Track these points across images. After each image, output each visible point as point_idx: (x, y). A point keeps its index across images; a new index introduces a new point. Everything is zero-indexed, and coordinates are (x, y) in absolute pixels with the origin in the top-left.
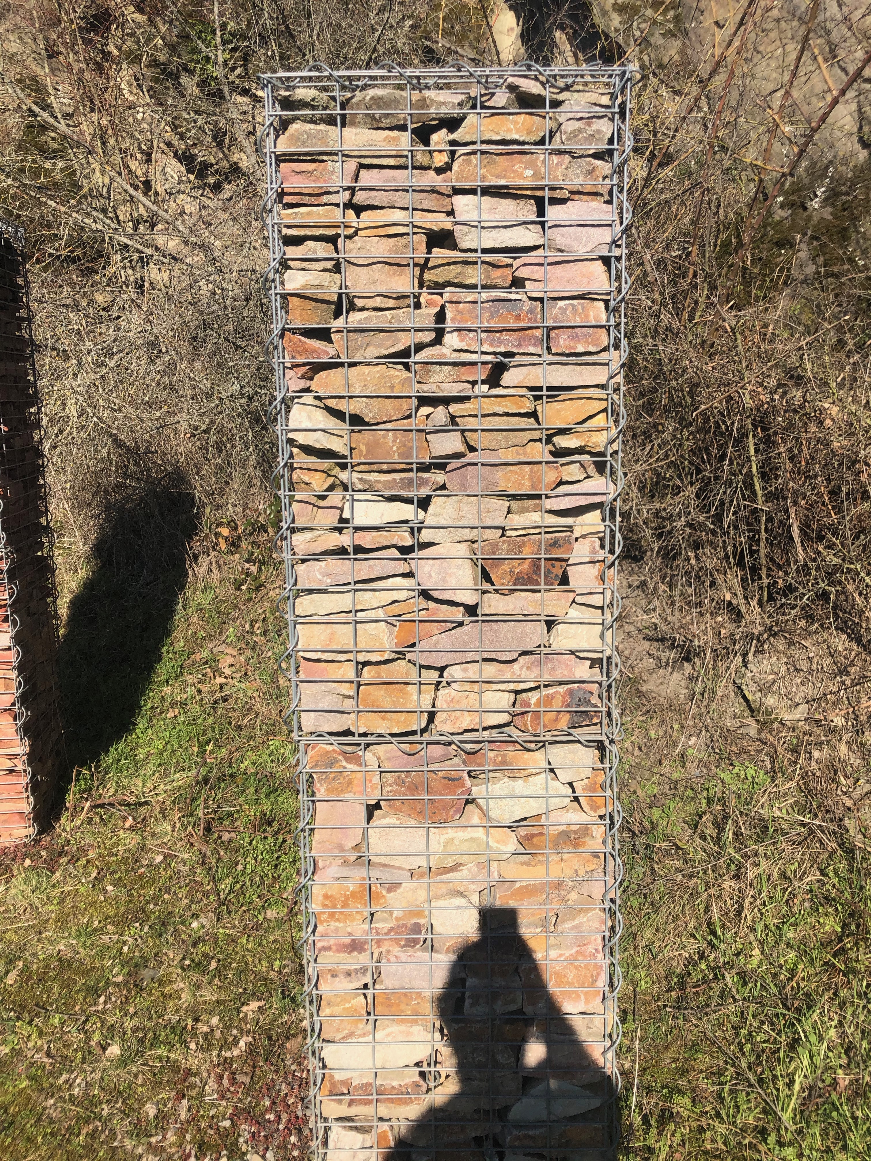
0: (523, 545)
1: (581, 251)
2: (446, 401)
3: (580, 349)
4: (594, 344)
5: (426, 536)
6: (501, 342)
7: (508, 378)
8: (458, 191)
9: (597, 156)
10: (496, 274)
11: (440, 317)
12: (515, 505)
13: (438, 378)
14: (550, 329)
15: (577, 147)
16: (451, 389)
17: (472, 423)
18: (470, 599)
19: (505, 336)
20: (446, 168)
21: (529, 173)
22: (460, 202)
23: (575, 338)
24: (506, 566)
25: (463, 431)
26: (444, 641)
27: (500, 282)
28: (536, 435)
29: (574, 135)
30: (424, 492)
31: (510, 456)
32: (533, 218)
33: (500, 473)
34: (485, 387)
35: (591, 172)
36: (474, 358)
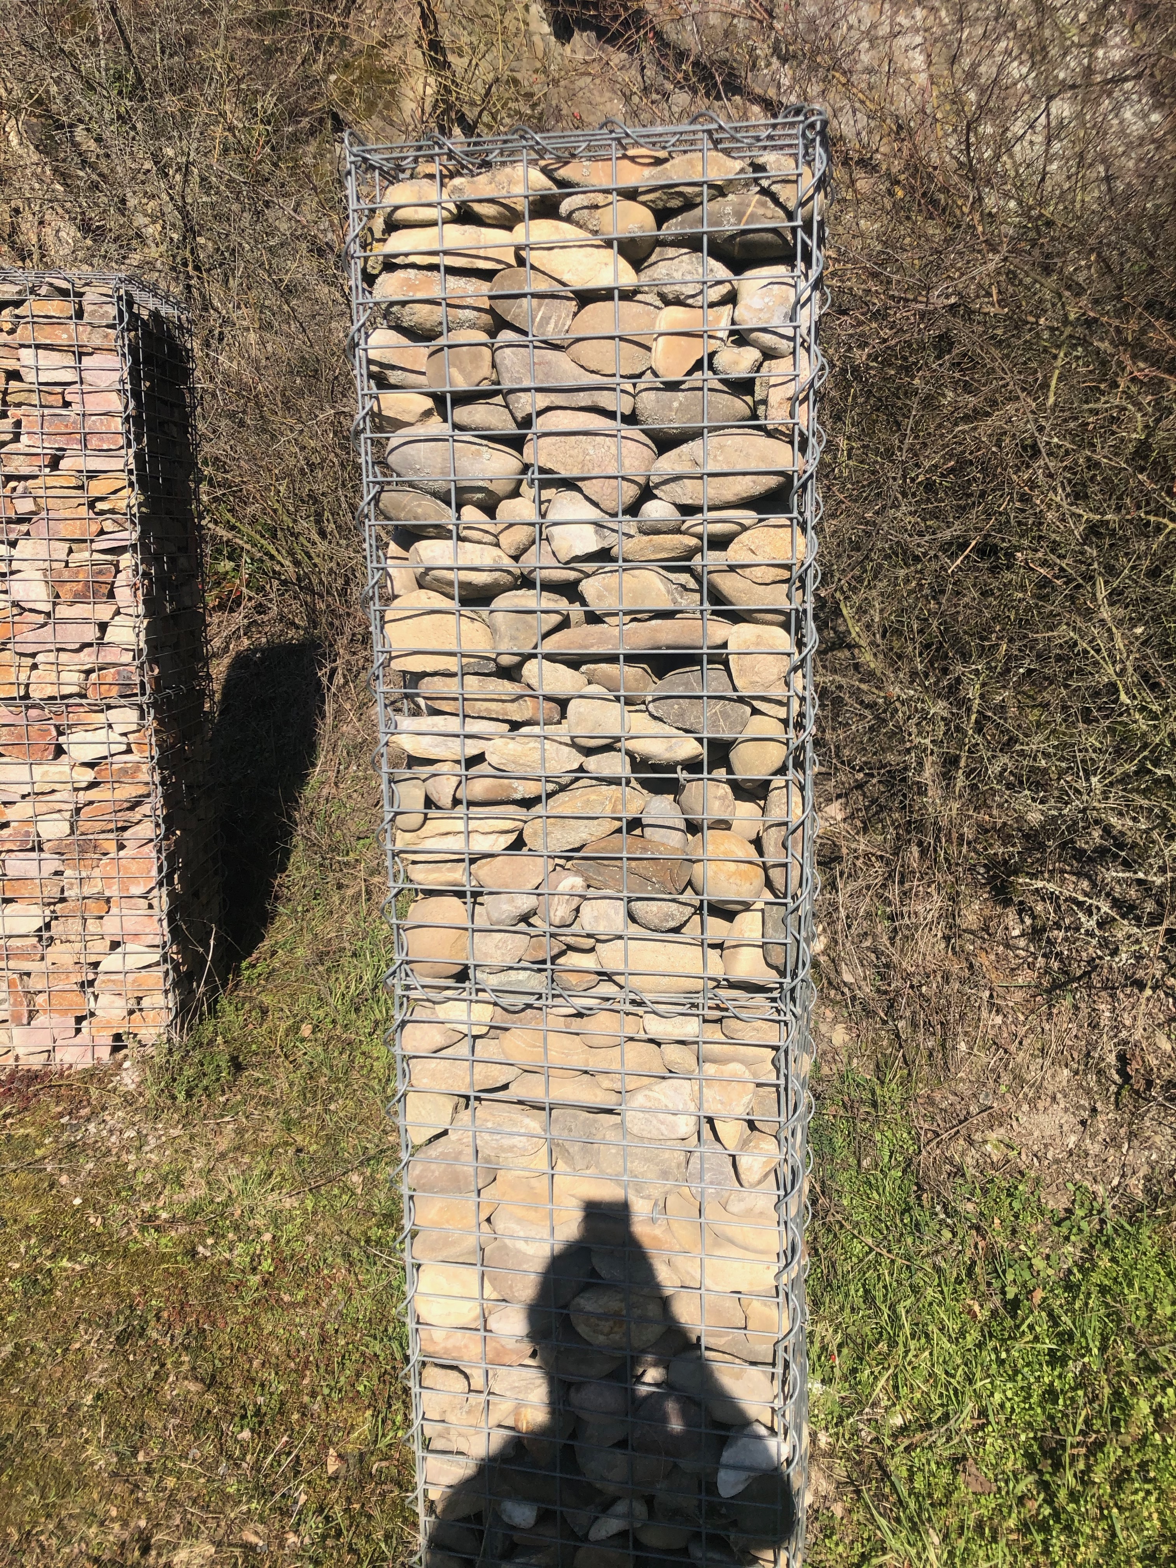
0: (78, 573)
1: (103, 385)
2: (26, 478)
3: (105, 447)
4: (115, 444)
5: (15, 565)
6: (56, 441)
7: (63, 464)
8: (22, 346)
9: (108, 326)
10: (51, 398)
11: (18, 424)
12: (74, 546)
13: (17, 463)
14: (86, 434)
15: (96, 322)
16: (25, 471)
17: (41, 492)
18: (47, 607)
19: (58, 438)
20: (12, 332)
21: (65, 336)
22: (23, 352)
23: (102, 440)
24: (68, 586)
25: (35, 498)
26: (31, 636)
27: (55, 404)
28: (82, 501)
29: (93, 313)
30: (13, 536)
31: (67, 514)
32: (73, 364)
33: (61, 525)
34: (47, 470)
35: (106, 336)
36: (39, 451)
